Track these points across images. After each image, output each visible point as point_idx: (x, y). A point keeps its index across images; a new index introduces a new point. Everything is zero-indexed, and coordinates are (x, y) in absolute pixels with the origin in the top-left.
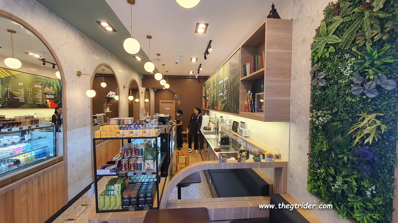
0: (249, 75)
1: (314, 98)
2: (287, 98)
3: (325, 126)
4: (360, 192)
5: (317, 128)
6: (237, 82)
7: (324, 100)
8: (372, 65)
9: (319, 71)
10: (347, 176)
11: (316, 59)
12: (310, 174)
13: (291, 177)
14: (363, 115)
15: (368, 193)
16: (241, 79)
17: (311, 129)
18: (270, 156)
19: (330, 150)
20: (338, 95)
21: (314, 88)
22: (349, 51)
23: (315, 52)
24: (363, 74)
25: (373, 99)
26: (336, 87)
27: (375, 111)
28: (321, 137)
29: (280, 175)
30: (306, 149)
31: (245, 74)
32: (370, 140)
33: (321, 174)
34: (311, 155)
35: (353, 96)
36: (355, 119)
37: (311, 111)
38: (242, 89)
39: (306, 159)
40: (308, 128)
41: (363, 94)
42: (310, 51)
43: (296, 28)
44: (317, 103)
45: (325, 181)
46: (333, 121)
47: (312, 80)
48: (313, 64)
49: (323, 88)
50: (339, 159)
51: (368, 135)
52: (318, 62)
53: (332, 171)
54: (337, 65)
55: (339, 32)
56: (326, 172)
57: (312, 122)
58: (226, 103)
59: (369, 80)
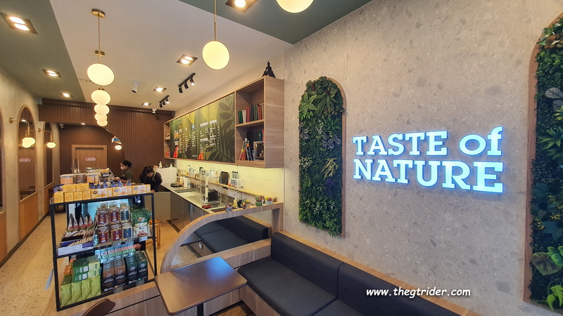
0: (245, 123)
1: (301, 148)
2: (282, 147)
3: (309, 168)
4: (328, 209)
5: (304, 170)
6: (231, 127)
7: (308, 149)
8: (331, 129)
9: (304, 127)
10: (322, 201)
11: (302, 119)
12: (300, 207)
13: (287, 214)
14: (328, 159)
15: (332, 207)
16: (236, 126)
17: (300, 172)
18: (270, 200)
19: (312, 186)
20: (316, 146)
21: (301, 140)
22: (320, 118)
23: (301, 113)
24: (327, 134)
25: (332, 149)
26: (314, 141)
27: (334, 157)
28: (306, 176)
29: (278, 216)
30: (297, 188)
31: (241, 121)
32: (331, 174)
33: (308, 203)
34: (301, 192)
35: (323, 148)
36: (325, 162)
37: (300, 158)
38: (237, 137)
39: (297, 196)
40: (298, 172)
41: (328, 146)
42: (298, 112)
43: (287, 87)
44: (304, 151)
45: (310, 208)
46: (313, 164)
47: (300, 133)
48: (300, 122)
49: (307, 141)
50: (317, 190)
51: (330, 171)
52: (303, 120)
53: (314, 200)
54: (315, 125)
55: (315, 102)
56: (311, 201)
57: (301, 166)
58: (214, 150)
59: (330, 138)
